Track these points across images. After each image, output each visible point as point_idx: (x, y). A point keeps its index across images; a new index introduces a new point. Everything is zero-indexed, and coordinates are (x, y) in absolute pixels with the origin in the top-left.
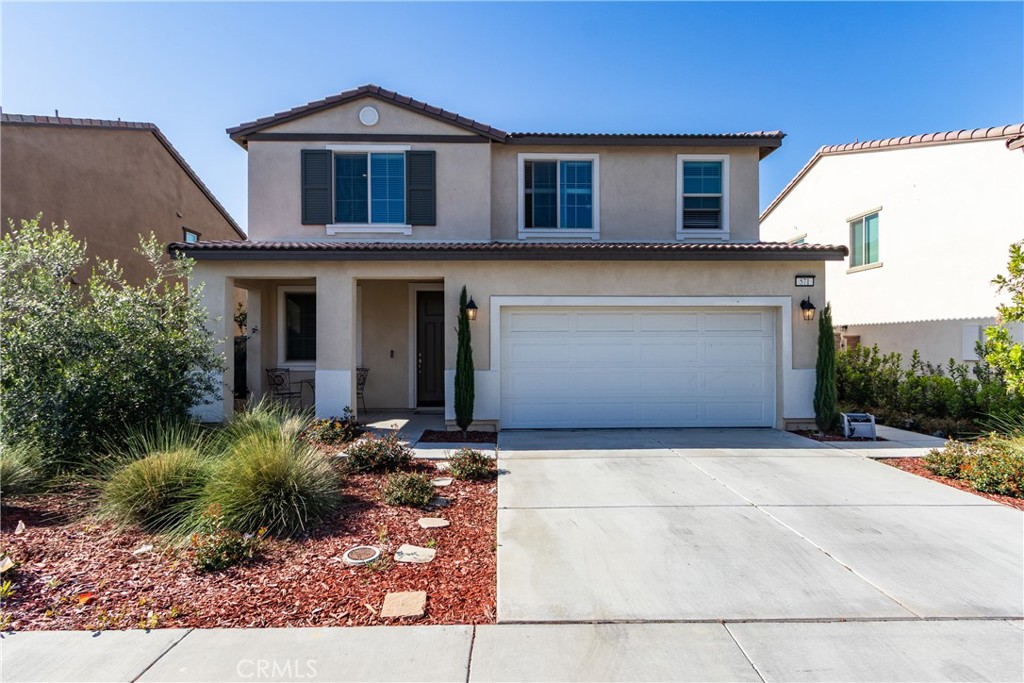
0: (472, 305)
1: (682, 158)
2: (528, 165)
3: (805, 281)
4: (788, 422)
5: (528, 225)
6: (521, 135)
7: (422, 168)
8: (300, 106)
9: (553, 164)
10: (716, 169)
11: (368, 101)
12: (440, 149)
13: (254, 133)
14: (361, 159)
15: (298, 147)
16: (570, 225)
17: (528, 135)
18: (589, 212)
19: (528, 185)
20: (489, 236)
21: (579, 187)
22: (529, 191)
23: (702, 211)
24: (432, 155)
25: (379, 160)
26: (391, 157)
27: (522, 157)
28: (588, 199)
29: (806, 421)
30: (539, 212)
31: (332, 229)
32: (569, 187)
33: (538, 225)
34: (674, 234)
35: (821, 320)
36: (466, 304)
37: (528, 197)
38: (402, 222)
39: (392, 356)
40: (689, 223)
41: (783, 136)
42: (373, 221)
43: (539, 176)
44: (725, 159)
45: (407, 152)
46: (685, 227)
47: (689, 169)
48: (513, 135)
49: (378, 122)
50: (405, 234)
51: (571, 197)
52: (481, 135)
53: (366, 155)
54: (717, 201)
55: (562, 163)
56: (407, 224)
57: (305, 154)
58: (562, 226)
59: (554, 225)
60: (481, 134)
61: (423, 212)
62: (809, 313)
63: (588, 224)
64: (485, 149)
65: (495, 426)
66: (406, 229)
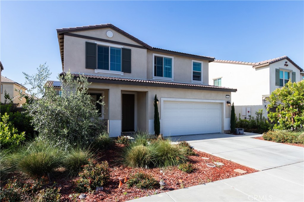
1: (193, 61)
2: (155, 57)
3: (228, 97)
4: (225, 131)
5: (155, 75)
7: (127, 54)
8: (86, 26)
9: (162, 58)
10: (200, 65)
11: (109, 29)
12: (133, 49)
13: (67, 33)
14: (107, 48)
15: (84, 40)
16: (166, 76)
17: (158, 48)
18: (171, 73)
19: (155, 63)
20: (146, 78)
21: (169, 65)
23: (197, 76)
24: (130, 50)
25: (113, 50)
27: (154, 55)
28: (171, 69)
29: (229, 131)
30: (158, 72)
31: (97, 71)
32: (166, 65)
33: (158, 76)
34: (191, 81)
35: (232, 106)
36: (156, 100)
37: (155, 67)
38: (120, 70)
41: (215, 59)
42: (111, 70)
43: (158, 61)
44: (202, 63)
45: (122, 48)
46: (193, 80)
47: (194, 64)
48: (153, 48)
49: (112, 37)
50: (121, 75)
51: (166, 68)
52: (144, 46)
53: (109, 47)
54: (200, 73)
55: (164, 58)
56: (122, 72)
57: (87, 43)
58: (164, 76)
59: (162, 76)
61: (127, 69)
62: (229, 104)
63: (171, 77)
64: (145, 51)
66: (122, 73)
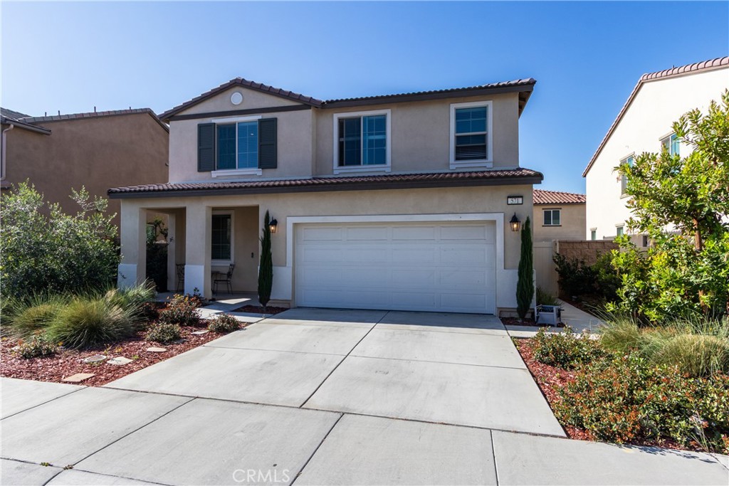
0: (275, 223)
1: (453, 107)
2: (341, 121)
3: (515, 201)
4: (501, 310)
5: (341, 164)
6: (332, 102)
7: (268, 130)
8: (197, 97)
9: (358, 119)
10: (483, 112)
11: (237, 88)
12: (280, 116)
13: (173, 116)
14: (232, 126)
15: (197, 122)
16: (371, 163)
17: (337, 101)
18: (384, 152)
19: (341, 135)
20: (310, 171)
21: (376, 134)
22: (342, 140)
23: (471, 146)
24: (275, 120)
25: (243, 127)
26: (250, 124)
27: (336, 116)
28: (383, 142)
29: (510, 310)
30: (349, 154)
31: (215, 174)
32: (369, 135)
33: (348, 164)
34: (448, 164)
35: (523, 231)
36: (271, 222)
37: (341, 144)
38: (256, 167)
39: (252, 257)
40: (461, 155)
41: (535, 82)
42: (238, 168)
43: (349, 129)
44: (489, 104)
45: (259, 120)
46: (457, 159)
47: (460, 115)
48: (327, 101)
49: (242, 102)
50: (258, 175)
51: (371, 141)
52: (305, 105)
53: (235, 124)
54: (484, 138)
55: (365, 118)
56: (259, 168)
57: (200, 126)
58: (364, 164)
59: (359, 163)
60: (304, 103)
61: (268, 159)
62: (515, 226)
63: (383, 161)
64: (309, 113)
65: (289, 304)
66: (258, 171)
